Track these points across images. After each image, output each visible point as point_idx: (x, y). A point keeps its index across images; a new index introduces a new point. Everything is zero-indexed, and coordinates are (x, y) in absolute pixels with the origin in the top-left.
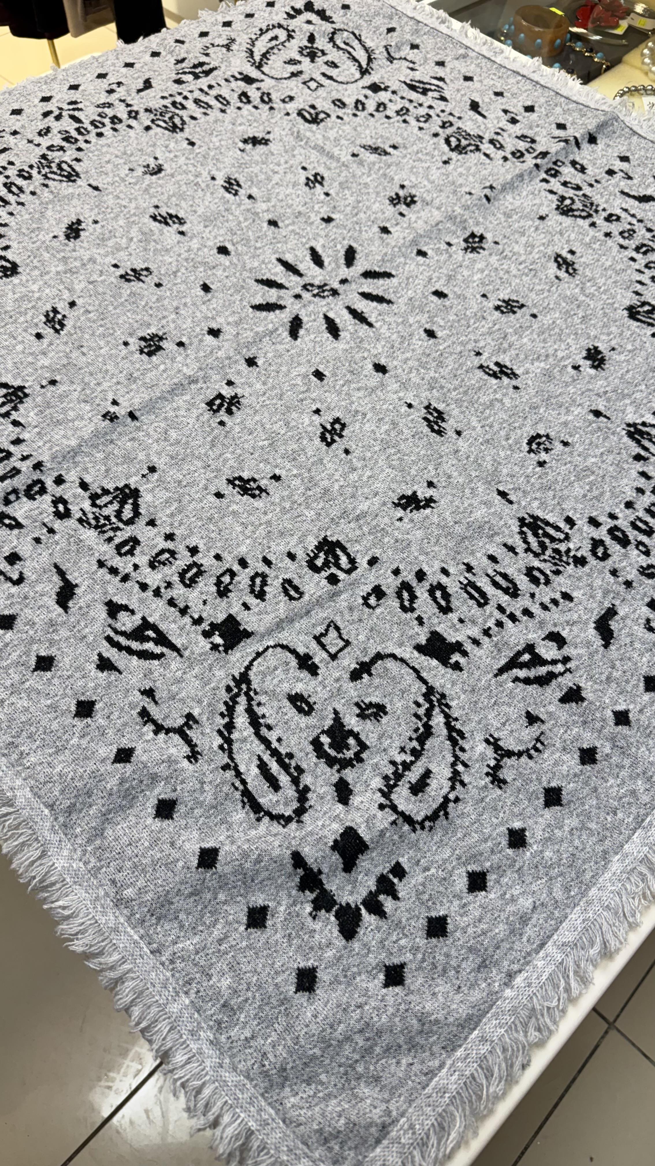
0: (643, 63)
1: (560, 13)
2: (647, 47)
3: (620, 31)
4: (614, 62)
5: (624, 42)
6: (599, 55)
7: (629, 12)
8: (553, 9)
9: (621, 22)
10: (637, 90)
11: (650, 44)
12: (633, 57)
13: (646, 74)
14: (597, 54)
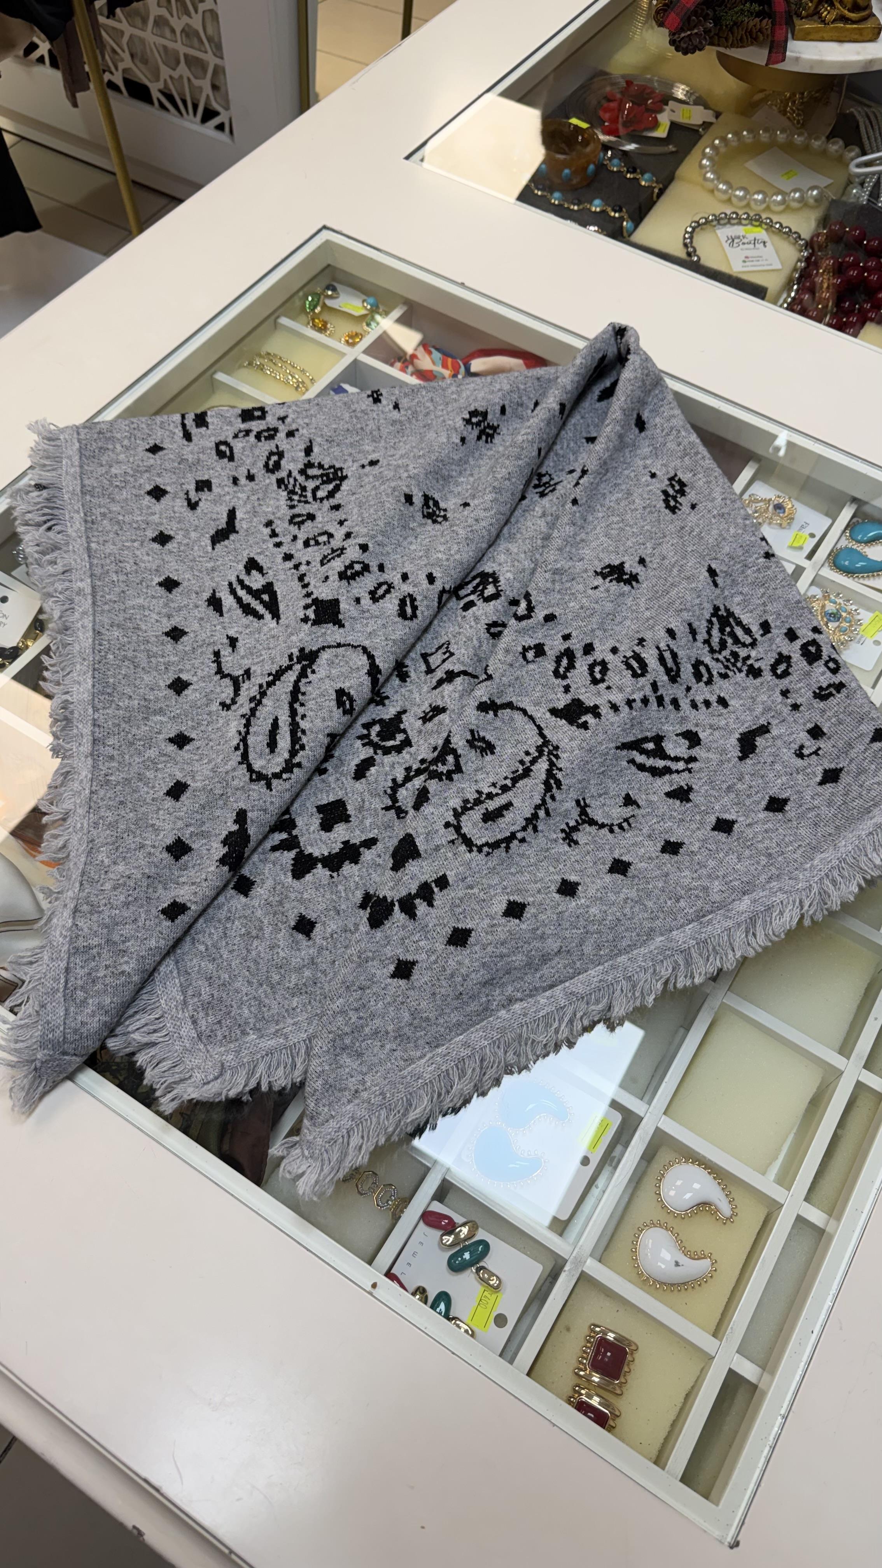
0: (706, 179)
1: (584, 125)
2: (704, 155)
3: (661, 132)
4: (666, 181)
5: (671, 148)
6: (647, 176)
7: (667, 99)
8: (574, 121)
9: (660, 117)
10: (707, 222)
11: (708, 150)
12: (688, 169)
13: (712, 191)
14: (642, 174)
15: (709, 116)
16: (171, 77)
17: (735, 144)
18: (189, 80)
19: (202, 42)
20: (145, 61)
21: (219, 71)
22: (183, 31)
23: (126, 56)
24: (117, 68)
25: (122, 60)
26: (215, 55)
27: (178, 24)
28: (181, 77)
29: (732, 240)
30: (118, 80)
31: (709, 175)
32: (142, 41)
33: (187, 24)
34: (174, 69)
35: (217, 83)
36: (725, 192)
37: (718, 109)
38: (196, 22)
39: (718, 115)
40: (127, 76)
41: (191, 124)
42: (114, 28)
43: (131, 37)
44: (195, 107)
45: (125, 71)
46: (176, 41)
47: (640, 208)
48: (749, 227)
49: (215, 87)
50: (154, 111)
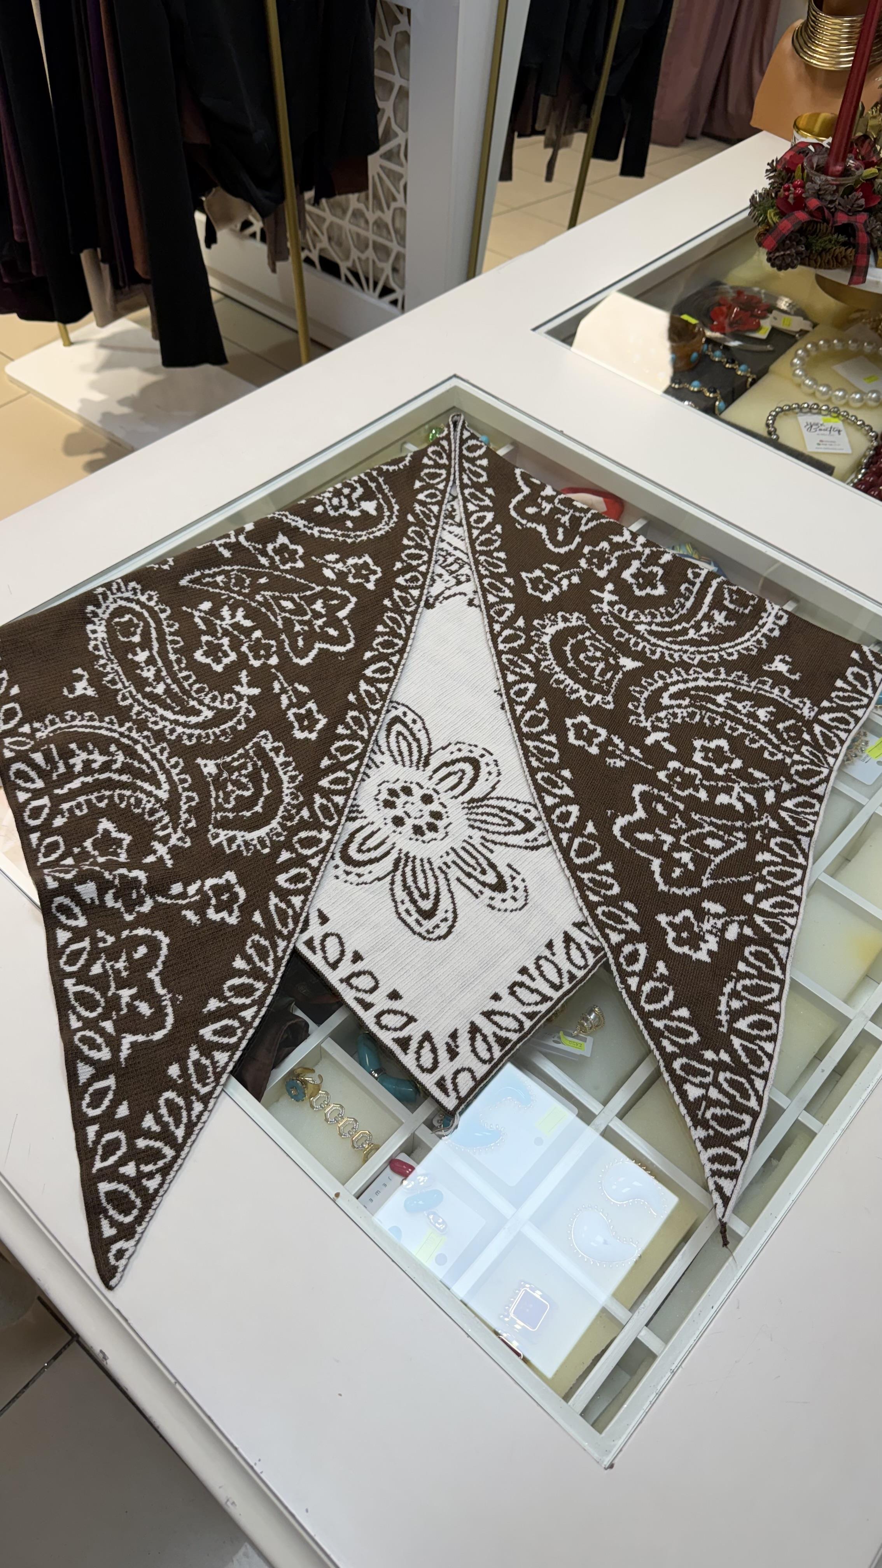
0: (794, 375)
1: (693, 321)
2: (796, 355)
3: (762, 334)
4: (760, 373)
5: (769, 347)
6: (743, 367)
7: (771, 308)
8: (685, 317)
9: (762, 322)
10: (791, 409)
11: (800, 352)
12: (780, 366)
13: (799, 386)
14: (740, 365)
15: (806, 325)
16: (359, 258)
17: (825, 349)
18: (374, 262)
19: (389, 232)
20: (340, 244)
21: (400, 257)
22: (375, 223)
23: (325, 239)
24: (315, 247)
25: (320, 241)
26: (399, 244)
27: (371, 216)
28: (368, 259)
29: (811, 426)
30: (315, 257)
31: (798, 372)
32: (340, 228)
33: (380, 218)
34: (362, 252)
35: (397, 266)
36: (810, 387)
37: (816, 321)
38: (387, 217)
39: (815, 325)
40: (323, 254)
41: (370, 298)
42: (318, 216)
43: (331, 224)
44: (376, 284)
45: (321, 250)
46: (367, 230)
47: (733, 392)
48: (828, 417)
49: (395, 270)
50: (340, 284)
